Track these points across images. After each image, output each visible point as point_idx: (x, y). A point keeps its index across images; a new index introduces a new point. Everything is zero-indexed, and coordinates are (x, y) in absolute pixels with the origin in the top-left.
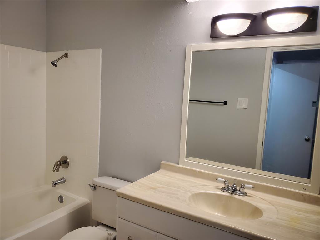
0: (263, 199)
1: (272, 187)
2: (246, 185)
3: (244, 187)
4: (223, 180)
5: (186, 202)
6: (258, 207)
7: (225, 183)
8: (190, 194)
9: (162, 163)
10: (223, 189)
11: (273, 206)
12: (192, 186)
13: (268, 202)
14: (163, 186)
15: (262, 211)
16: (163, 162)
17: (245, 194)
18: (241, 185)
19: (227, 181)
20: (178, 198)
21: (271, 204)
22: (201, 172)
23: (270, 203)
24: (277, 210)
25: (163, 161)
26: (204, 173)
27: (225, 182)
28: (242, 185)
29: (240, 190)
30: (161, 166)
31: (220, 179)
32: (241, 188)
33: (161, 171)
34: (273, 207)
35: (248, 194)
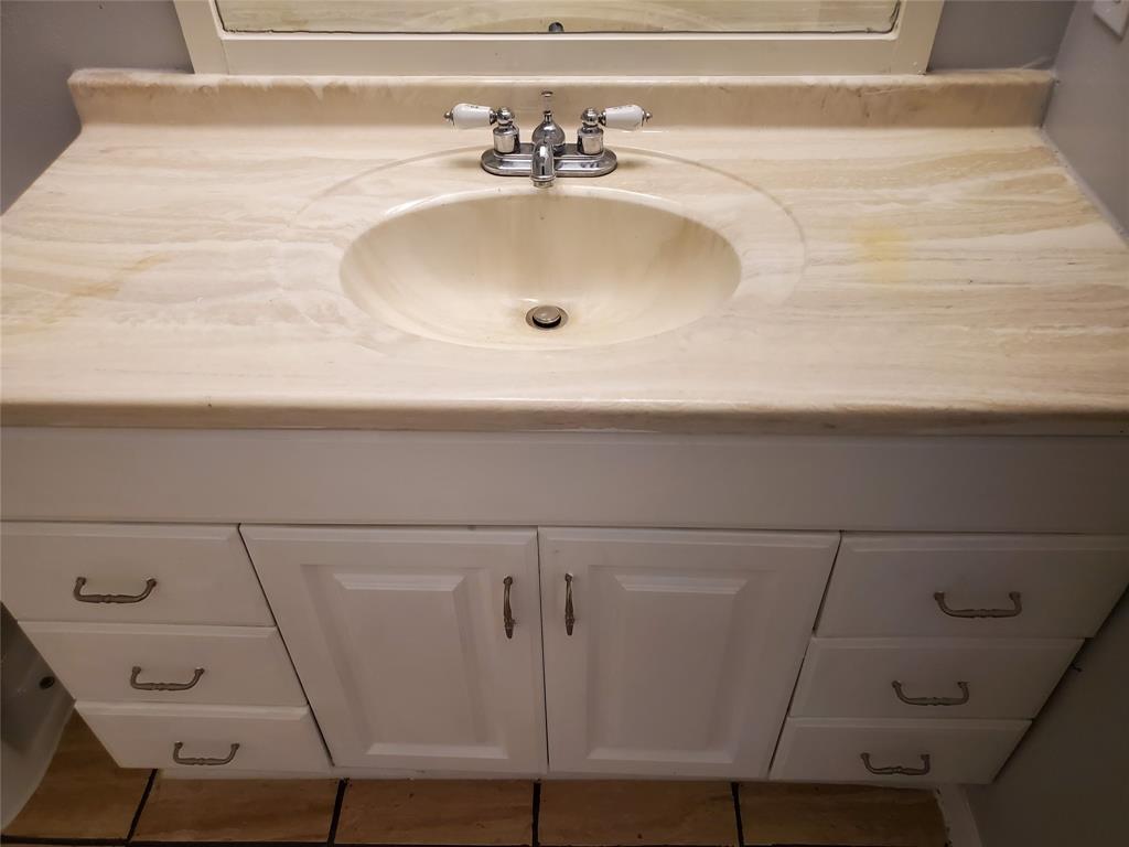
0: (698, 164)
1: (722, 88)
2: (610, 113)
3: (596, 125)
4: (485, 111)
5: (341, 321)
6: (695, 218)
7: (496, 125)
8: (338, 254)
9: (75, 87)
10: (492, 161)
11: (757, 189)
12: (328, 193)
13: (725, 174)
14: (152, 247)
15: (725, 233)
16: (80, 77)
17: (608, 162)
18: (585, 116)
19: (505, 113)
20: (287, 313)
21: (747, 183)
22: (344, 89)
23: (736, 178)
24: (788, 211)
25: (80, 67)
26: (363, 89)
27: (494, 119)
28: (590, 115)
29: (579, 147)
30: (82, 106)
31: (463, 109)
32: (586, 132)
33: (92, 138)
34: (757, 197)
35: (620, 156)
